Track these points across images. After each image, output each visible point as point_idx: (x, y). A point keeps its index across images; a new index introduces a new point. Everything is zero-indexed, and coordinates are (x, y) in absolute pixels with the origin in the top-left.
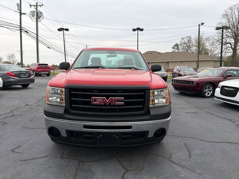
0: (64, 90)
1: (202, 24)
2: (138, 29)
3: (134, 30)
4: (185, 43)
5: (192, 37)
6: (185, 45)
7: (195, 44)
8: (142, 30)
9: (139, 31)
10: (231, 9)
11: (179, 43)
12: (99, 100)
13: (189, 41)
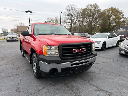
0: (58, 47)
1: (61, 12)
2: (29, 11)
3: (26, 12)
4: (50, 21)
5: (53, 18)
6: (50, 22)
7: (54, 22)
8: (31, 12)
9: (29, 13)
10: (68, 6)
11: (47, 21)
12: (76, 51)
13: (52, 20)
